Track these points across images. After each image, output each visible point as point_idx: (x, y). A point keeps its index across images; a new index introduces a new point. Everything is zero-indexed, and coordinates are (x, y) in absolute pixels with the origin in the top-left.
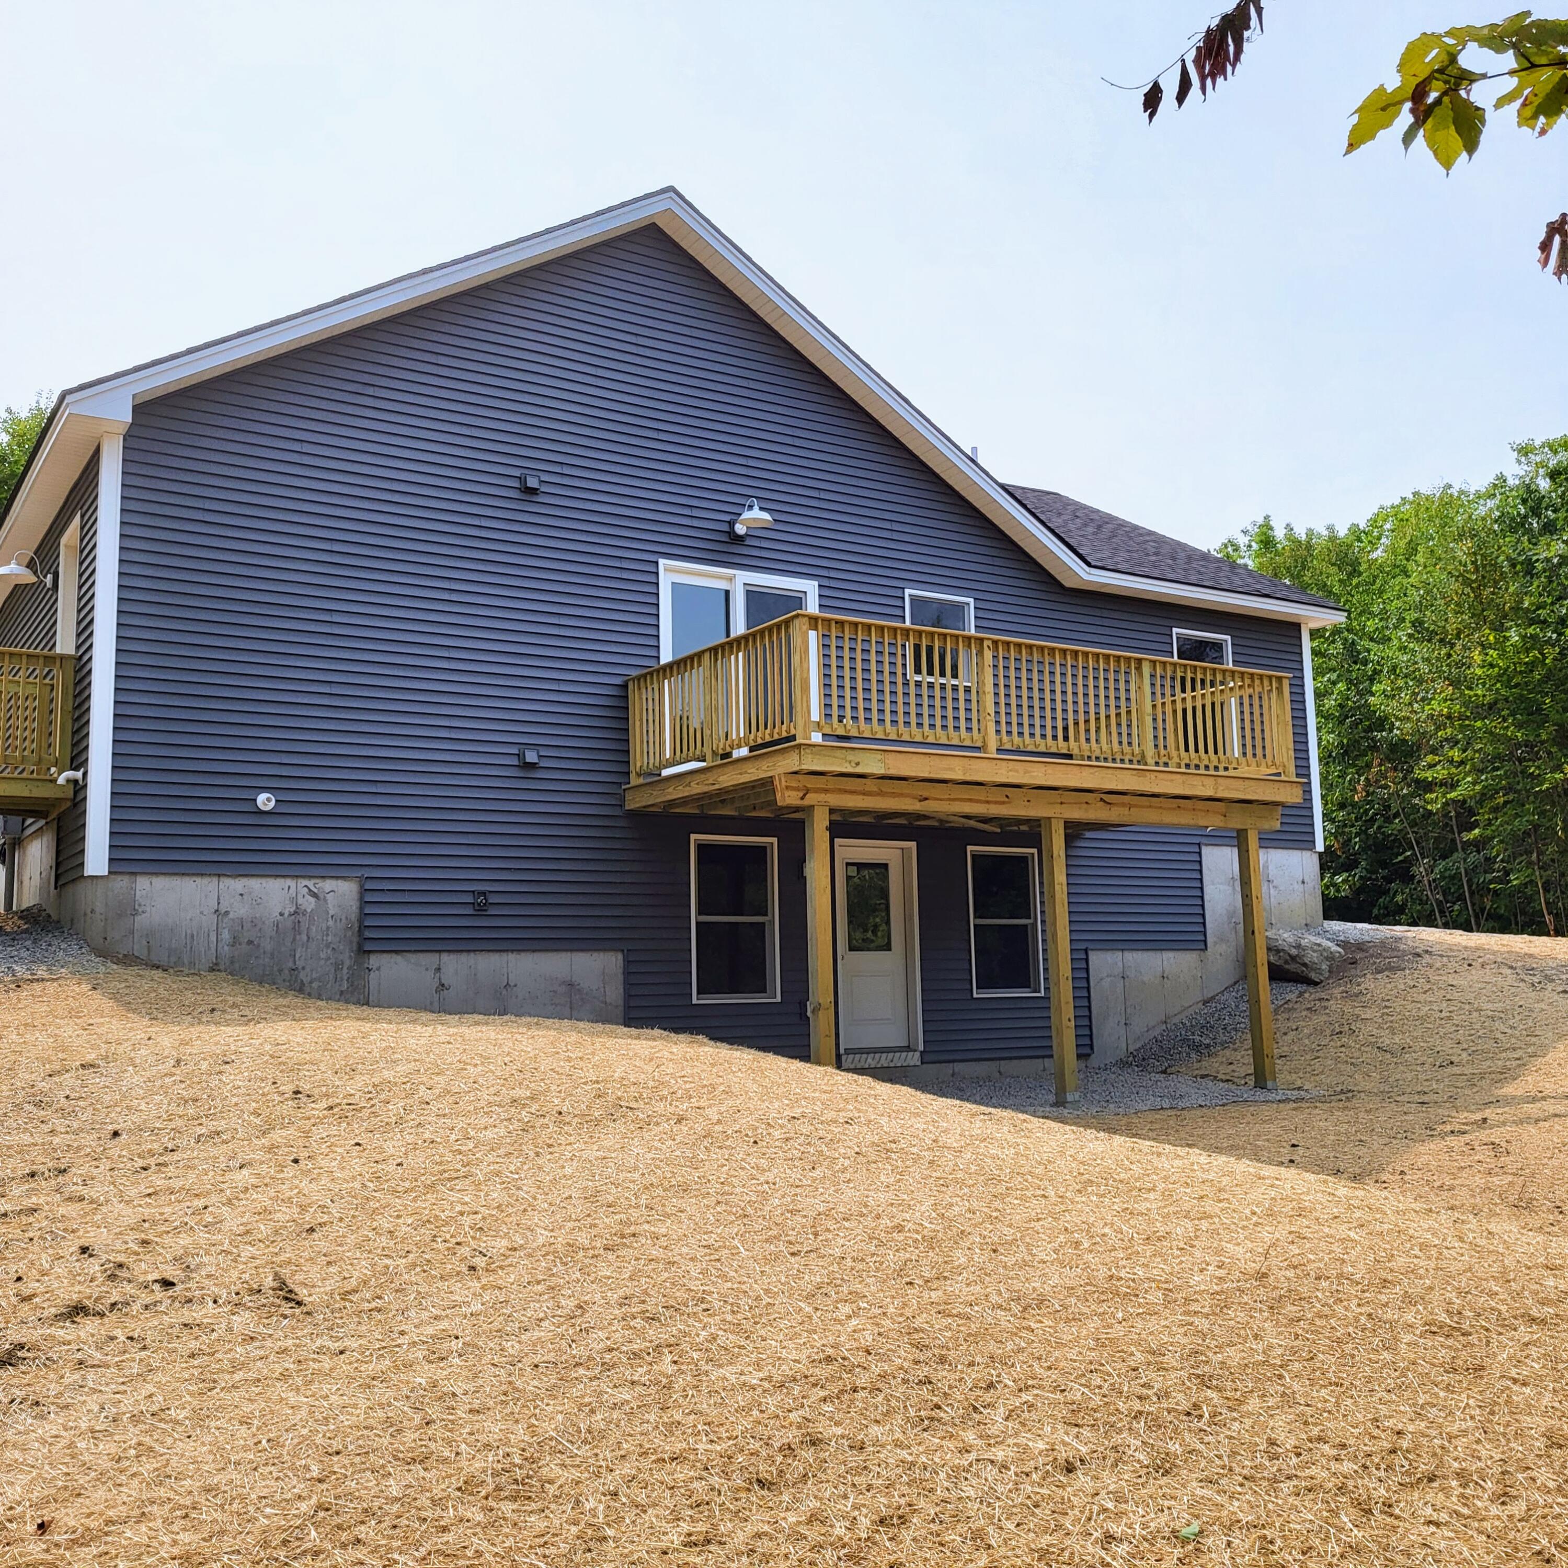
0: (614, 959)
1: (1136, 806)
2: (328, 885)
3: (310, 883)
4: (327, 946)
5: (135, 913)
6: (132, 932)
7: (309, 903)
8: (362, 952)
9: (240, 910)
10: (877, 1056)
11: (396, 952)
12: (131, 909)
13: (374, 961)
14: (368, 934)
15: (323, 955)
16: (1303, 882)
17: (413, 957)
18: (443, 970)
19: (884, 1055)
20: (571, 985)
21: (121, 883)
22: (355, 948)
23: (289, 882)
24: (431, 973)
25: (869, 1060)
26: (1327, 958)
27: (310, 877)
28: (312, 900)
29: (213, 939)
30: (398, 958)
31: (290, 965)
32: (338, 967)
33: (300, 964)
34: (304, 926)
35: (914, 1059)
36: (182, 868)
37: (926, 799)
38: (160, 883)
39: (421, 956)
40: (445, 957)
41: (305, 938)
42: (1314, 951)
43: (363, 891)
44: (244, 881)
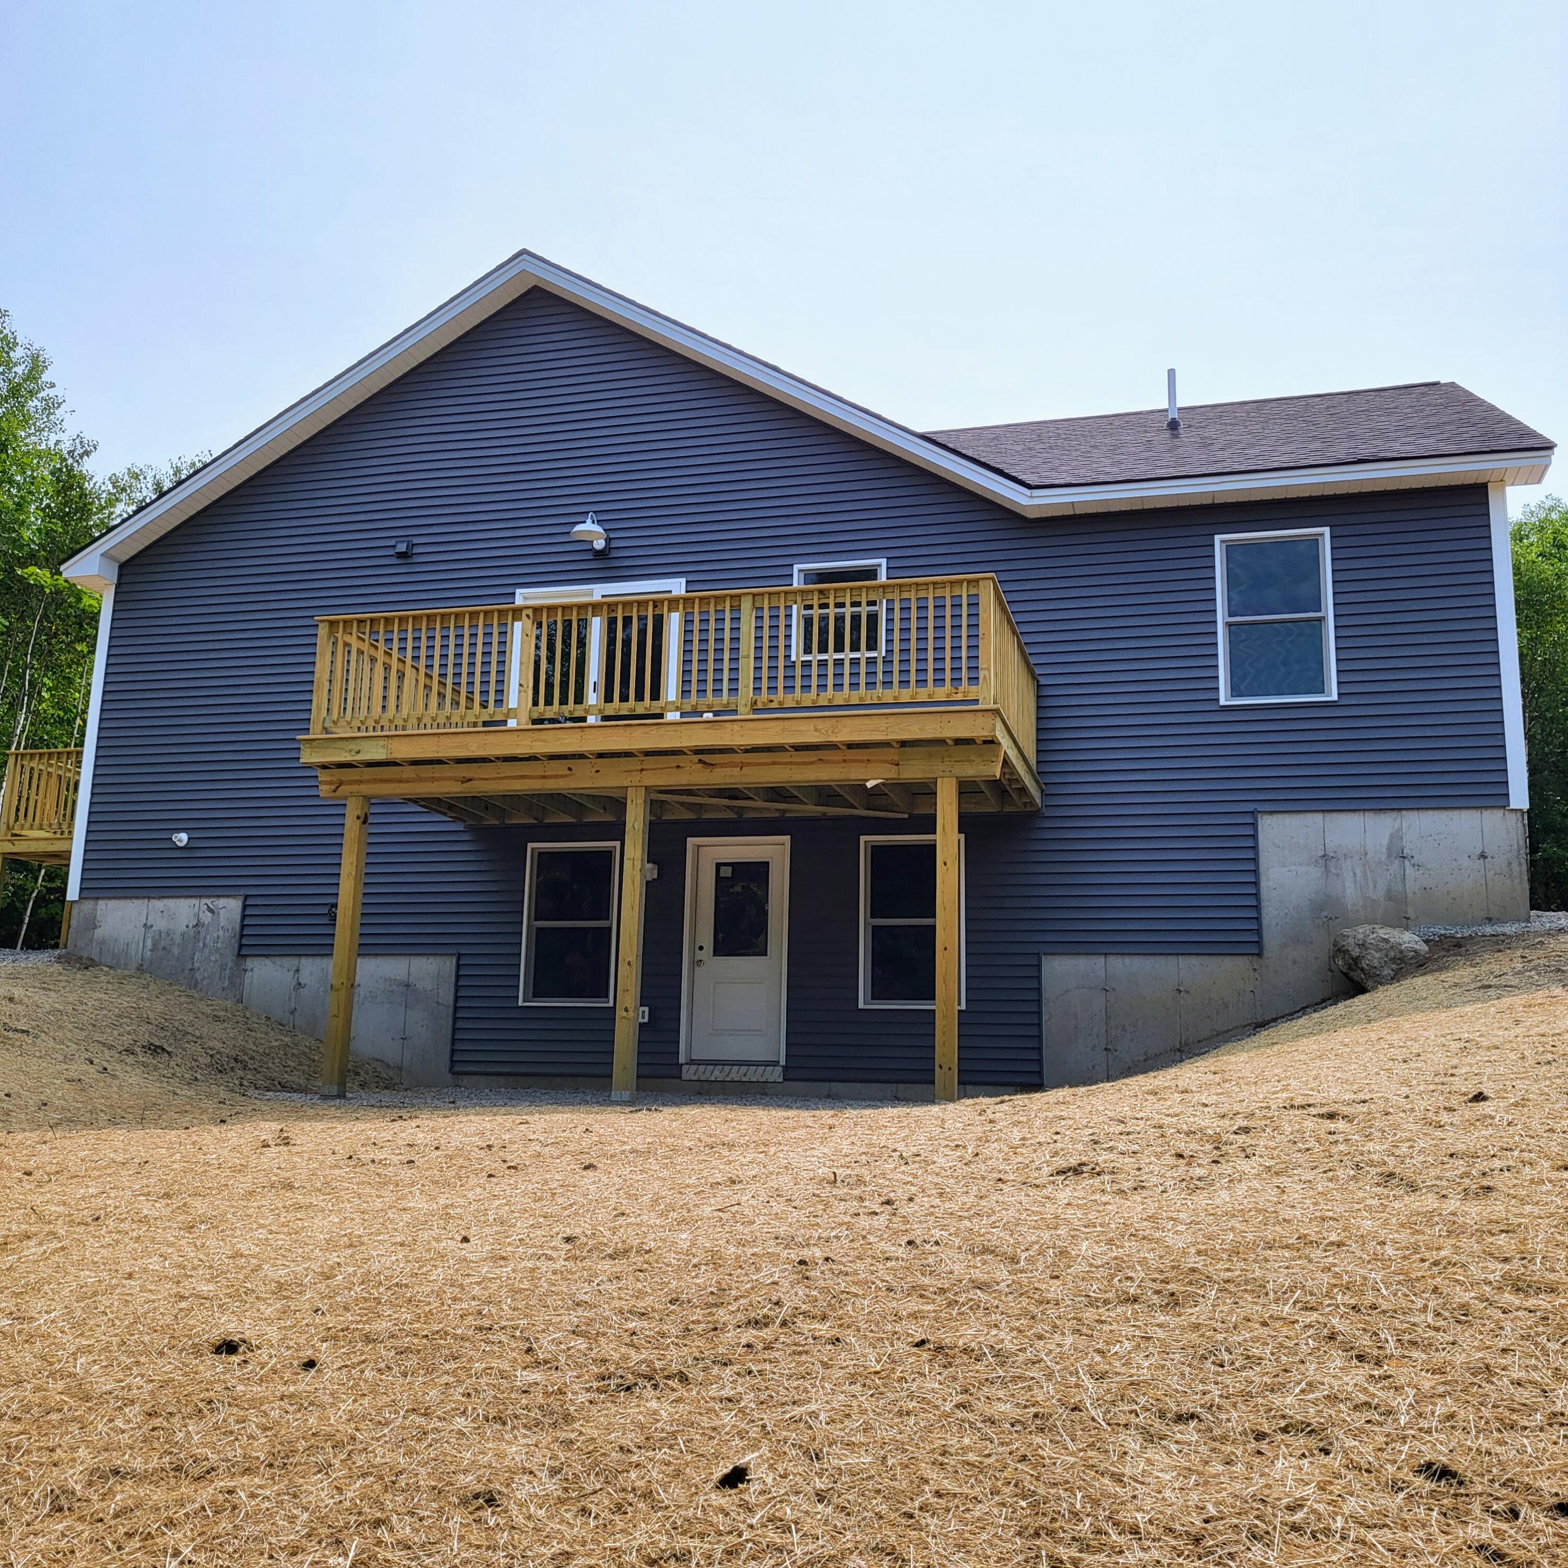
0: (448, 963)
1: (749, 764)
2: (222, 902)
3: (208, 901)
4: (217, 951)
5: (95, 927)
6: (91, 941)
7: (207, 917)
8: (241, 956)
9: (160, 924)
10: (727, 1068)
11: (266, 956)
12: (92, 923)
13: (250, 963)
14: (244, 942)
15: (213, 958)
16: (1483, 856)
17: (278, 961)
18: (302, 971)
19: (736, 1068)
20: (408, 986)
21: (88, 905)
22: (236, 952)
23: (195, 901)
24: (291, 974)
25: (717, 1072)
26: (1393, 960)
27: (209, 897)
28: (210, 915)
29: (141, 945)
30: (267, 962)
31: (190, 966)
32: (223, 968)
33: (197, 965)
34: (202, 935)
35: (776, 1074)
36: (128, 893)
37: (470, 780)
38: (112, 904)
39: (285, 960)
40: (304, 960)
41: (201, 944)
42: (1379, 950)
43: (245, 907)
44: (165, 901)
